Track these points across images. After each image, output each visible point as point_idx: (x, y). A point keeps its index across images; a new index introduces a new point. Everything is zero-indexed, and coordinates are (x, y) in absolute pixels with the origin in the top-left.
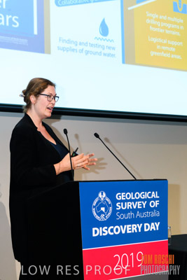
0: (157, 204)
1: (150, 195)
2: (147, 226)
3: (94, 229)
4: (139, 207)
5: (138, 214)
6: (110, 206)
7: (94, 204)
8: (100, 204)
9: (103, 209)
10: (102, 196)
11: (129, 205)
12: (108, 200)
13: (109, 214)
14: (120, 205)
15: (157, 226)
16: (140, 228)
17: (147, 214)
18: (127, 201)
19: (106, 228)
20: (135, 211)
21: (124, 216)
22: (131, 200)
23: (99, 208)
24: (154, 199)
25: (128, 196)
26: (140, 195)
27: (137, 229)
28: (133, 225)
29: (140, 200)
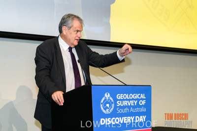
0: (144, 103)
1: (140, 96)
2: (137, 118)
3: (102, 119)
4: (132, 105)
5: (132, 110)
6: (112, 103)
7: (102, 101)
8: (106, 102)
9: (108, 105)
10: (107, 96)
11: (125, 103)
12: (111, 99)
13: (112, 109)
14: (120, 103)
15: (144, 118)
16: (132, 119)
17: (137, 110)
18: (124, 100)
19: (110, 119)
20: (129, 107)
21: (122, 111)
22: (127, 100)
23: (105, 105)
24: (142, 99)
25: (125, 96)
26: (133, 96)
27: (131, 120)
28: (128, 117)
29: (133, 99)
